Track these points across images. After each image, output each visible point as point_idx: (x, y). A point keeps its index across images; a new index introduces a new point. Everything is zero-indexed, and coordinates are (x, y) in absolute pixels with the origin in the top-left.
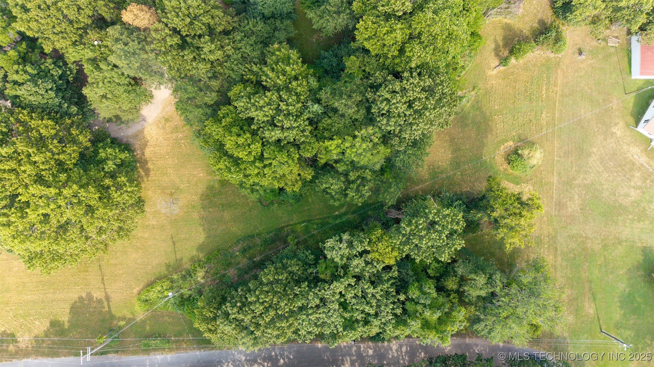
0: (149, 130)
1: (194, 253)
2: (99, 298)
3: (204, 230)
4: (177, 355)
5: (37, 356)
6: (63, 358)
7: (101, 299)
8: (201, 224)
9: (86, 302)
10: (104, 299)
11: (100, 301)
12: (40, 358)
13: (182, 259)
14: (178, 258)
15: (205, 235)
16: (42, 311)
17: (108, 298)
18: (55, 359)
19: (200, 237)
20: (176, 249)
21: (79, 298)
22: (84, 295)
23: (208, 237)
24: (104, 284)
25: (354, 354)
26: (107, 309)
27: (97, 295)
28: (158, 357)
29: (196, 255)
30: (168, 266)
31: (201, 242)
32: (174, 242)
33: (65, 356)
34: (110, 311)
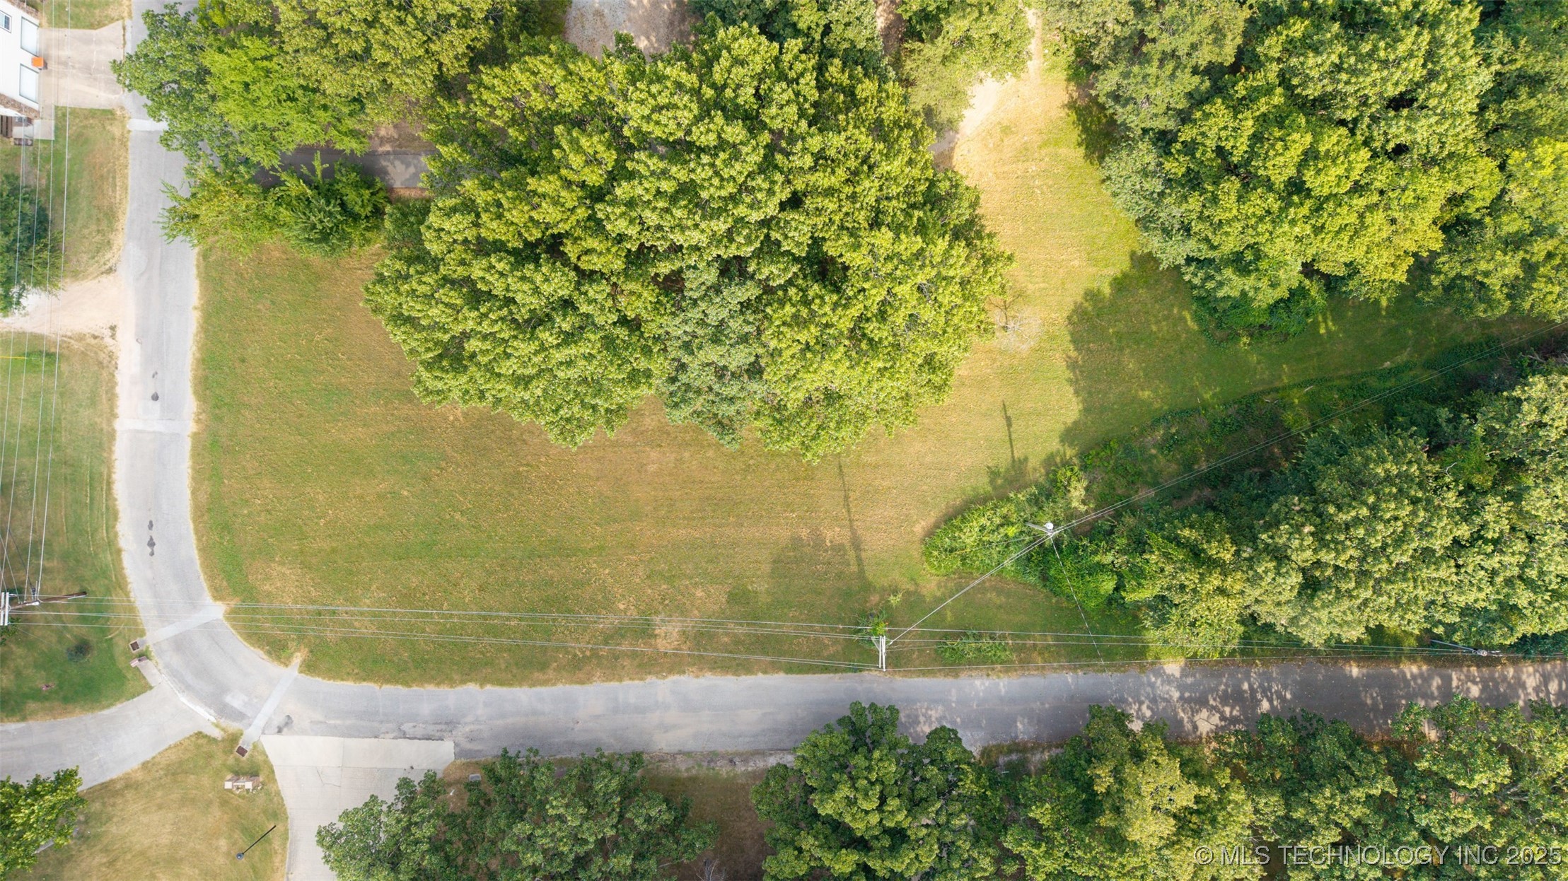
0: (965, 152)
1: (1055, 445)
2: (838, 540)
3: (1077, 393)
4: (1023, 679)
5: (701, 670)
6: (760, 675)
7: (843, 545)
8: (1069, 380)
9: (807, 550)
10: (848, 546)
11: (838, 549)
12: (708, 674)
13: (1026, 459)
14: (1016, 455)
15: (1081, 407)
16: (710, 567)
17: (857, 544)
18: (743, 677)
19: (1069, 408)
20: (1014, 436)
21: (792, 539)
22: (804, 533)
23: (1087, 411)
24: (849, 511)
25: (1436, 693)
26: (854, 568)
27: (834, 534)
28: (978, 682)
29: (1058, 451)
30: (994, 474)
31: (1070, 421)
32: (1008, 419)
33: (765, 672)
34: (862, 571)
